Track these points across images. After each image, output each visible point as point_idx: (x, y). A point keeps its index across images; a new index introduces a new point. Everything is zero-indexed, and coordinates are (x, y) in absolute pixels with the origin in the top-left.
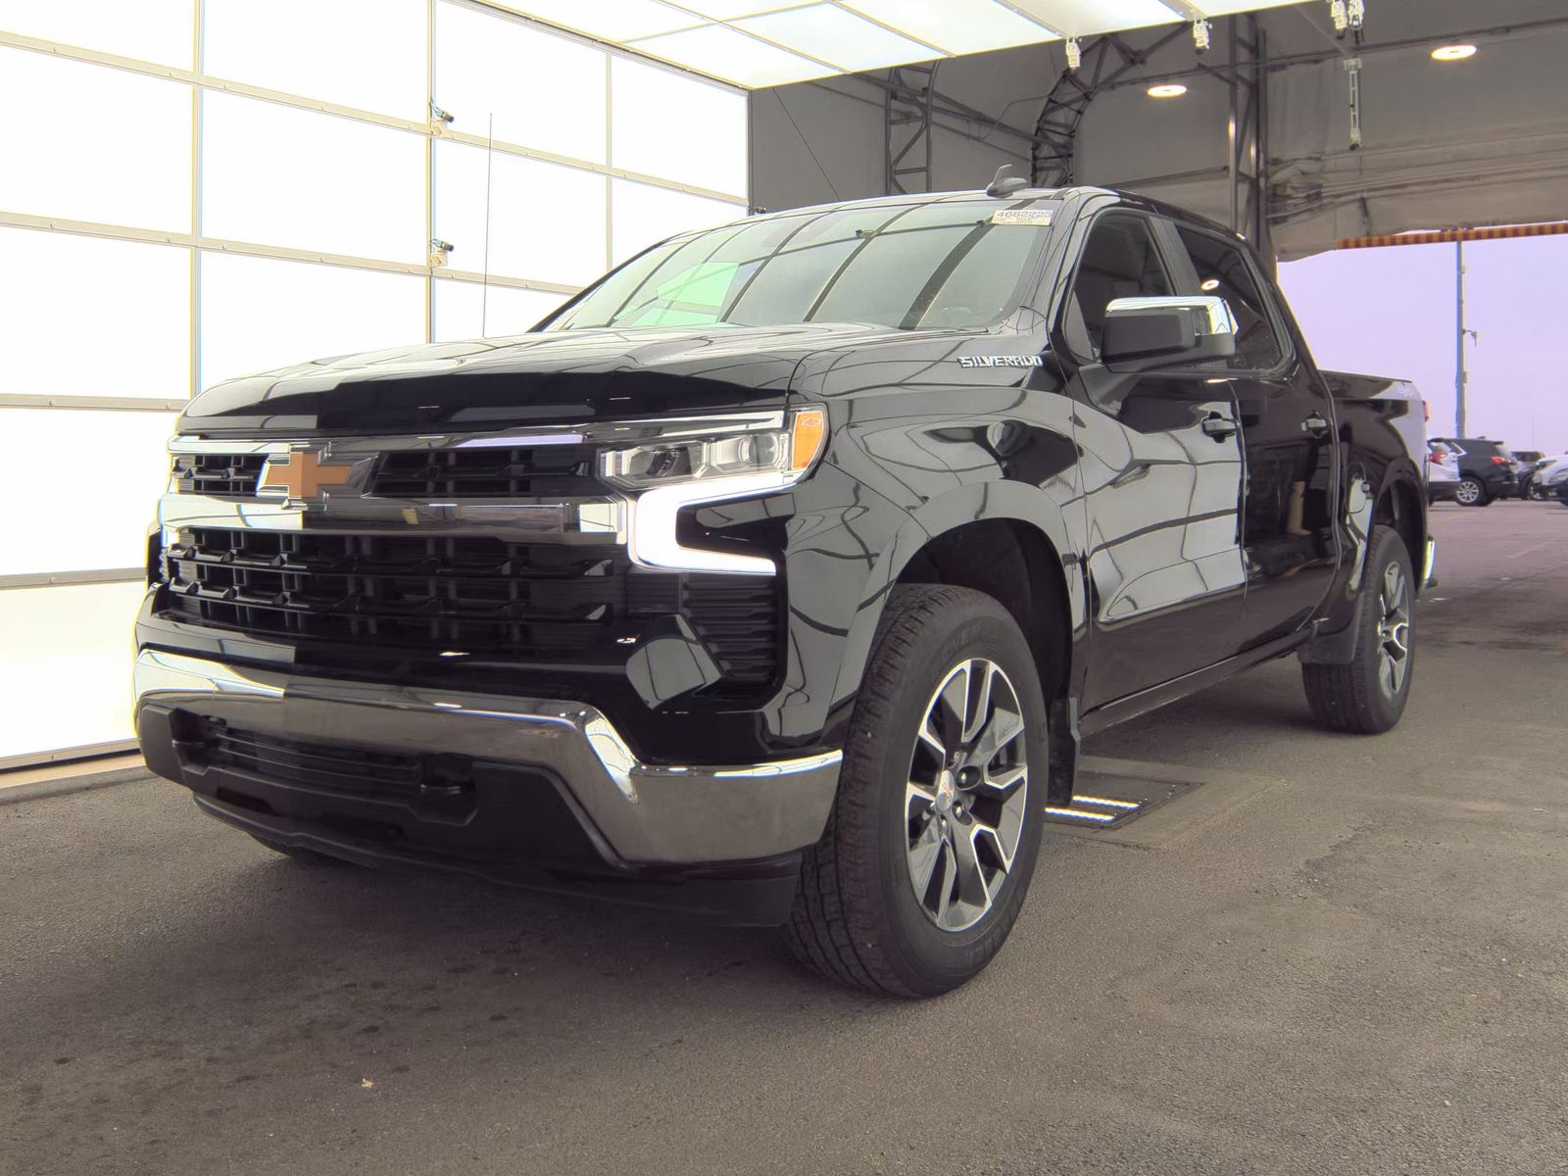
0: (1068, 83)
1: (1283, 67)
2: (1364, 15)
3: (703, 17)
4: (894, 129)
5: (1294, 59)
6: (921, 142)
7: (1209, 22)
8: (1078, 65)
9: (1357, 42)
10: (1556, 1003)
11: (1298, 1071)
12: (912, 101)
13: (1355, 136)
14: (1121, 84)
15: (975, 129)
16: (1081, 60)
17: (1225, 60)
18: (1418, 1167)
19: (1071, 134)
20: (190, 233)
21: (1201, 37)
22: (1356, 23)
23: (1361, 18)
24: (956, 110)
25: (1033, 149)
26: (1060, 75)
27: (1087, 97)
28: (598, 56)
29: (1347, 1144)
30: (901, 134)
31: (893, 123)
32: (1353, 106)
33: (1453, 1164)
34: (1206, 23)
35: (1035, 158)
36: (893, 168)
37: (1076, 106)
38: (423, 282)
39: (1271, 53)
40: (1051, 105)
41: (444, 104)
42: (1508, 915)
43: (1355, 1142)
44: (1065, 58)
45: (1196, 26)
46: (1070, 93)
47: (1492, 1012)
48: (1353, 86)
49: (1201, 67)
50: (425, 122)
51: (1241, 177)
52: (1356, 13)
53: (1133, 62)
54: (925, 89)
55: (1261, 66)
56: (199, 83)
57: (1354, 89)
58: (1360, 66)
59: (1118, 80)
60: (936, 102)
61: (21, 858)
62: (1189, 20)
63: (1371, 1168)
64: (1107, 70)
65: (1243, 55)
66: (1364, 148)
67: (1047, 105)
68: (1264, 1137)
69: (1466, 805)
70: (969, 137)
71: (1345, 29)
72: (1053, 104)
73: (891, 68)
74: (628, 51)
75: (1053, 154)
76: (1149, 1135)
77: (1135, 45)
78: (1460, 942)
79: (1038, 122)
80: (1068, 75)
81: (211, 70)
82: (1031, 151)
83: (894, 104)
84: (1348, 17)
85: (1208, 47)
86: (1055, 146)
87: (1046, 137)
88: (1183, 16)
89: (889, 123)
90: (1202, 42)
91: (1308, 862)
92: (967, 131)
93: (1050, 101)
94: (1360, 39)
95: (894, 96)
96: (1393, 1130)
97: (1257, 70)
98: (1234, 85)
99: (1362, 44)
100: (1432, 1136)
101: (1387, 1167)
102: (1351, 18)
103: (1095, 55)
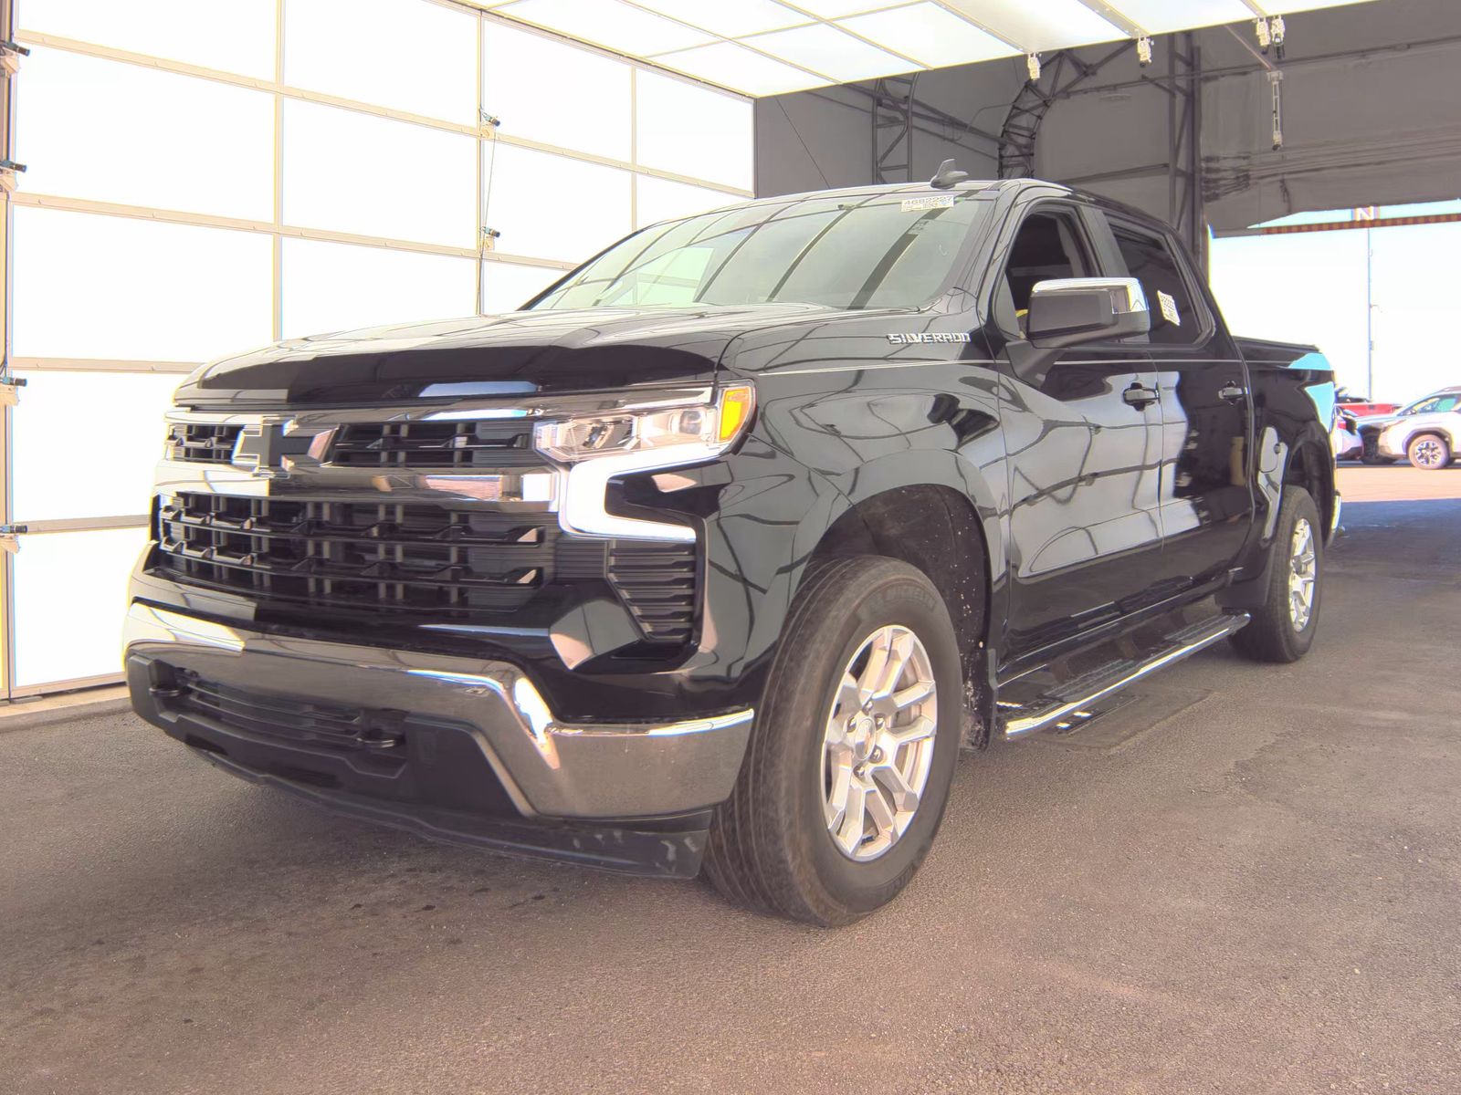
0: (1030, 93)
1: (1215, 78)
2: (1285, 34)
3: (715, 35)
4: (880, 131)
5: (1223, 72)
6: (904, 142)
7: (1151, 40)
8: (1038, 76)
9: (1279, 57)
10: (1451, 884)
11: (1228, 943)
12: (894, 107)
13: (1277, 137)
14: (1076, 92)
15: (948, 132)
16: (1041, 72)
17: (1165, 72)
18: (1332, 1026)
19: (1032, 137)
20: (272, 221)
21: (1144, 52)
22: (1278, 40)
23: (1282, 36)
24: (932, 115)
25: (1000, 149)
26: (1023, 85)
27: (1046, 104)
28: (625, 69)
29: (1271, 1006)
30: (886, 136)
31: (879, 126)
32: (1275, 112)
33: (1362, 1023)
34: (1148, 41)
35: (1001, 157)
36: (879, 165)
37: (1037, 112)
38: (473, 264)
39: (1205, 66)
40: (1015, 111)
41: (491, 111)
42: (1409, 809)
43: (1279, 1004)
44: (1027, 71)
45: (1140, 43)
46: (1031, 100)
47: (1395, 892)
48: (1276, 94)
49: (1144, 78)
50: (475, 126)
51: (1178, 173)
52: (1278, 32)
53: (1086, 74)
54: (907, 97)
55: (1196, 77)
56: (281, 92)
57: (1275, 97)
58: (1281, 78)
59: (1074, 89)
60: (917, 109)
61: (127, 761)
62: (1134, 37)
63: (1291, 1028)
64: (1063, 82)
65: (1181, 68)
66: (1284, 149)
67: (1011, 112)
68: (1199, 1000)
69: (1374, 714)
70: (944, 138)
71: (1268, 46)
72: (1016, 110)
73: (877, 80)
74: (650, 64)
75: (1017, 153)
76: (1100, 999)
77: (1087, 60)
78: (1368, 833)
79: (1004, 126)
80: (1029, 86)
81: (291, 80)
82: (998, 151)
83: (881, 110)
84: (1271, 35)
85: (1150, 61)
86: (1018, 147)
87: (1012, 140)
88: (1128, 34)
89: (875, 127)
90: (1145, 56)
91: (1237, 763)
92: (942, 134)
93: (1014, 107)
94: (1281, 54)
95: (880, 104)
96: (1310, 995)
97: (1193, 81)
98: (1173, 95)
99: (1283, 59)
100: (1344, 1000)
101: (1306, 1026)
102: (1274, 36)
103: (1052, 69)
